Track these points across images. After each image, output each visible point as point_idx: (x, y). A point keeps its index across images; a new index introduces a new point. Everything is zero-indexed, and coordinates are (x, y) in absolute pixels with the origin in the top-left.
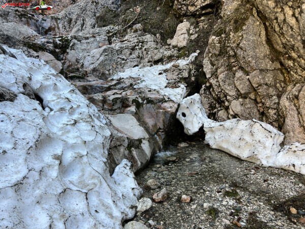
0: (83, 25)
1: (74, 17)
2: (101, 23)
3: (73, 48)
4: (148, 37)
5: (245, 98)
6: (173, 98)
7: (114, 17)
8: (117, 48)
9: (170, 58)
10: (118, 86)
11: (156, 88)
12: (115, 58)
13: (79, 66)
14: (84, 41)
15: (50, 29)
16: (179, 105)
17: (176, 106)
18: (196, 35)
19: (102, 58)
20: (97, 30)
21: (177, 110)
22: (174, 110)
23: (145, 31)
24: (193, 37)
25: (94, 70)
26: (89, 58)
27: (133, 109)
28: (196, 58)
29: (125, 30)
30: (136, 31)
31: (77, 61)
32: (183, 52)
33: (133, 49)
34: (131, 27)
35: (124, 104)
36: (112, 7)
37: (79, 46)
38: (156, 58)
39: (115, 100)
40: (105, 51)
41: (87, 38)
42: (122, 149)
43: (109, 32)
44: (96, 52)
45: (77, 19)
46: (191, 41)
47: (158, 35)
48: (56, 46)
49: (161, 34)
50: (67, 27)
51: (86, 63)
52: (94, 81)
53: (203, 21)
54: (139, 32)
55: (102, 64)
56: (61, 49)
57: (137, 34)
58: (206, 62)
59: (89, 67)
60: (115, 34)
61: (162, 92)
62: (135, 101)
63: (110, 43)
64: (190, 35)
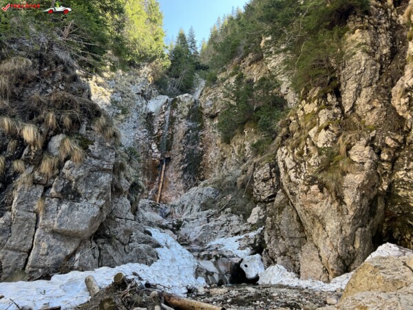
0: (191, 210)
1: (186, 204)
2: (204, 208)
3: (183, 227)
4: (234, 217)
5: (285, 255)
6: (239, 255)
7: (214, 203)
8: (212, 225)
9: (245, 231)
10: (209, 249)
11: (231, 250)
12: (210, 232)
13: (187, 238)
14: (191, 222)
15: (170, 214)
16: (242, 260)
17: (240, 259)
18: (263, 216)
19: (201, 233)
20: (200, 213)
21: (240, 262)
22: (238, 262)
23: (232, 212)
24: (261, 217)
25: (196, 240)
26: (193, 233)
27: (214, 260)
28: (262, 231)
29: (220, 212)
30: (227, 213)
31: (186, 235)
32: (254, 227)
33: (223, 226)
34: (223, 210)
35: (209, 258)
36: (212, 196)
37: (188, 225)
38: (236, 231)
39: (204, 256)
40: (203, 228)
41: (193, 220)
42: (203, 274)
43: (208, 214)
44: (198, 228)
45: (188, 206)
46: (260, 220)
47: (241, 216)
48: (174, 226)
49: (244, 215)
50: (181, 211)
51: (191, 236)
52: (195, 247)
53: (269, 206)
54: (228, 214)
55: (201, 237)
56: (176, 228)
57: (226, 215)
58: (266, 233)
59: (193, 239)
60: (213, 215)
61: (234, 252)
62: (215, 256)
63: (208, 222)
64: (260, 215)
